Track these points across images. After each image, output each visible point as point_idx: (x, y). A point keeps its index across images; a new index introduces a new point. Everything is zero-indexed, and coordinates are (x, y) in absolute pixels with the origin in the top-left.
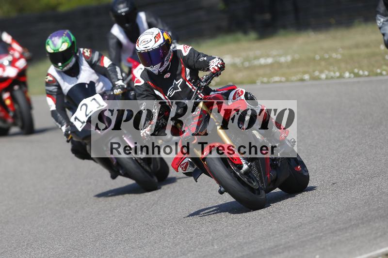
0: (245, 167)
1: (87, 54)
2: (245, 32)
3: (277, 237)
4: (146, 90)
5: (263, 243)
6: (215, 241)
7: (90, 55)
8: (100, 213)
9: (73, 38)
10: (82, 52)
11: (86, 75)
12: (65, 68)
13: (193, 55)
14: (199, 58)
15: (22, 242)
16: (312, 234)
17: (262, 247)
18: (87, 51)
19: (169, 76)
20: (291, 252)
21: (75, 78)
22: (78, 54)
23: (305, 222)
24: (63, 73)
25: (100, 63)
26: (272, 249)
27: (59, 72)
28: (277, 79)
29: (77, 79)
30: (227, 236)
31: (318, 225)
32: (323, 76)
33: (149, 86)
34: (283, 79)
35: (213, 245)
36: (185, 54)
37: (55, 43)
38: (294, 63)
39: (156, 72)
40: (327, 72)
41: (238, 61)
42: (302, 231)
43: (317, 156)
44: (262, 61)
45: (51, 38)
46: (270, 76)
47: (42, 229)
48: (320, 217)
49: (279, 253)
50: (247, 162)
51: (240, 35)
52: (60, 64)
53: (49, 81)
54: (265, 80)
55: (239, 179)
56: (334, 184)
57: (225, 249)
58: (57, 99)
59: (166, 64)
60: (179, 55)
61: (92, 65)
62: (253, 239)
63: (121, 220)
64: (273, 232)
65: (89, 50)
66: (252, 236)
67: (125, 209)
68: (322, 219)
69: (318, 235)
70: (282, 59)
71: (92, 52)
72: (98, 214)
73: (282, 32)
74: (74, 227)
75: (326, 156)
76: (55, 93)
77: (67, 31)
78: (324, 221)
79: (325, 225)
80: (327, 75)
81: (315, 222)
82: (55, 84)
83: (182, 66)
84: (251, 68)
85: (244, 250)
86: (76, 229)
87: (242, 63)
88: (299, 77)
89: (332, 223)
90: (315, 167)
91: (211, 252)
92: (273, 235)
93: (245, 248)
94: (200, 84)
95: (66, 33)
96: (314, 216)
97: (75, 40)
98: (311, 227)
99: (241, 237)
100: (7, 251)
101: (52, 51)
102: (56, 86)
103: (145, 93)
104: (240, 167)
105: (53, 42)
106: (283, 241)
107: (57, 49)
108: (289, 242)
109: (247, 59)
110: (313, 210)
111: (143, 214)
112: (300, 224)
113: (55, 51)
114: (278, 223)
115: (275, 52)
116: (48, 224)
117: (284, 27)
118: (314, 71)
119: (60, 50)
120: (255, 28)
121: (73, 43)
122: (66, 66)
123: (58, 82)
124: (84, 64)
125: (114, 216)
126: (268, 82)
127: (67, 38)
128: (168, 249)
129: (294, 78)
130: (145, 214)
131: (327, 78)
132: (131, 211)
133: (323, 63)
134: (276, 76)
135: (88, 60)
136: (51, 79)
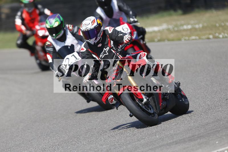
0: (145, 100)
1: (71, 28)
2: (175, 10)
3: (194, 131)
4: (87, 55)
5: (185, 134)
6: (157, 133)
7: (72, 28)
8: (89, 116)
9: (61, 18)
10: (67, 27)
11: (70, 40)
12: (58, 37)
13: (115, 32)
14: (118, 34)
15: (44, 133)
16: (214, 129)
17: (185, 137)
18: (70, 26)
19: (101, 45)
20: (202, 140)
21: (63, 43)
22: (65, 28)
23: (210, 122)
24: (56, 40)
25: (78, 33)
26: (190, 137)
27: (53, 40)
28: (194, 37)
29: (65, 43)
30: (164, 130)
31: (217, 124)
32: (221, 36)
33: (89, 52)
34: (197, 38)
35: (156, 136)
36: (110, 32)
37: (51, 22)
38: (204, 28)
39: (93, 43)
40: (222, 34)
41: (171, 27)
42: (208, 127)
43: (217, 83)
44: (185, 27)
45: (49, 19)
46: (190, 36)
47: (55, 125)
48: (219, 119)
49: (195, 140)
50: (146, 97)
51: (172, 12)
52: (54, 35)
53: (48, 45)
54: (187, 38)
55: (141, 108)
56: (227, 99)
57: (162, 138)
58: (53, 55)
59: (99, 38)
60: (106, 33)
61: (74, 35)
62: (179, 132)
63: (102, 120)
64: (191, 128)
65: (71, 26)
66: (179, 130)
67: (104, 114)
68: (220, 120)
69: (218, 129)
70: (197, 26)
71: (74, 27)
72: (88, 117)
73: (197, 10)
74: (74, 125)
75: (222, 83)
76: (52, 52)
77: (58, 15)
78: (221, 122)
79: (222, 124)
80: (223, 36)
81: (216, 122)
82: (52, 46)
83: (109, 39)
84: (178, 31)
85: (174, 138)
86: (75, 126)
87: (173, 28)
88: (206, 36)
89: (226, 123)
90: (216, 90)
91: (155, 140)
92: (191, 130)
93: (175, 137)
94: (118, 51)
95: (57, 16)
96: (215, 119)
97: (63, 20)
98: (213, 125)
99: (172, 131)
100: (35, 139)
101: (49, 27)
102: (52, 48)
103: (86, 56)
104: (142, 100)
105: (50, 22)
106: (197, 133)
107: (52, 25)
108: (200, 134)
109: (176, 26)
110: (214, 115)
111: (115, 117)
112: (207, 123)
113: (51, 27)
114: (194, 122)
115: (192, 22)
116: (59, 123)
117: (198, 7)
118: (215, 33)
119: (54, 26)
120: (181, 8)
121: (62, 22)
122: (58, 36)
123: (53, 45)
124: (68, 34)
125: (98, 118)
126: (189, 40)
127: (58, 19)
128: (130, 138)
129: (204, 37)
130: (116, 117)
131: (223, 37)
132: (108, 115)
133: (221, 29)
134: (193, 36)
135: (71, 32)
136: (49, 43)
